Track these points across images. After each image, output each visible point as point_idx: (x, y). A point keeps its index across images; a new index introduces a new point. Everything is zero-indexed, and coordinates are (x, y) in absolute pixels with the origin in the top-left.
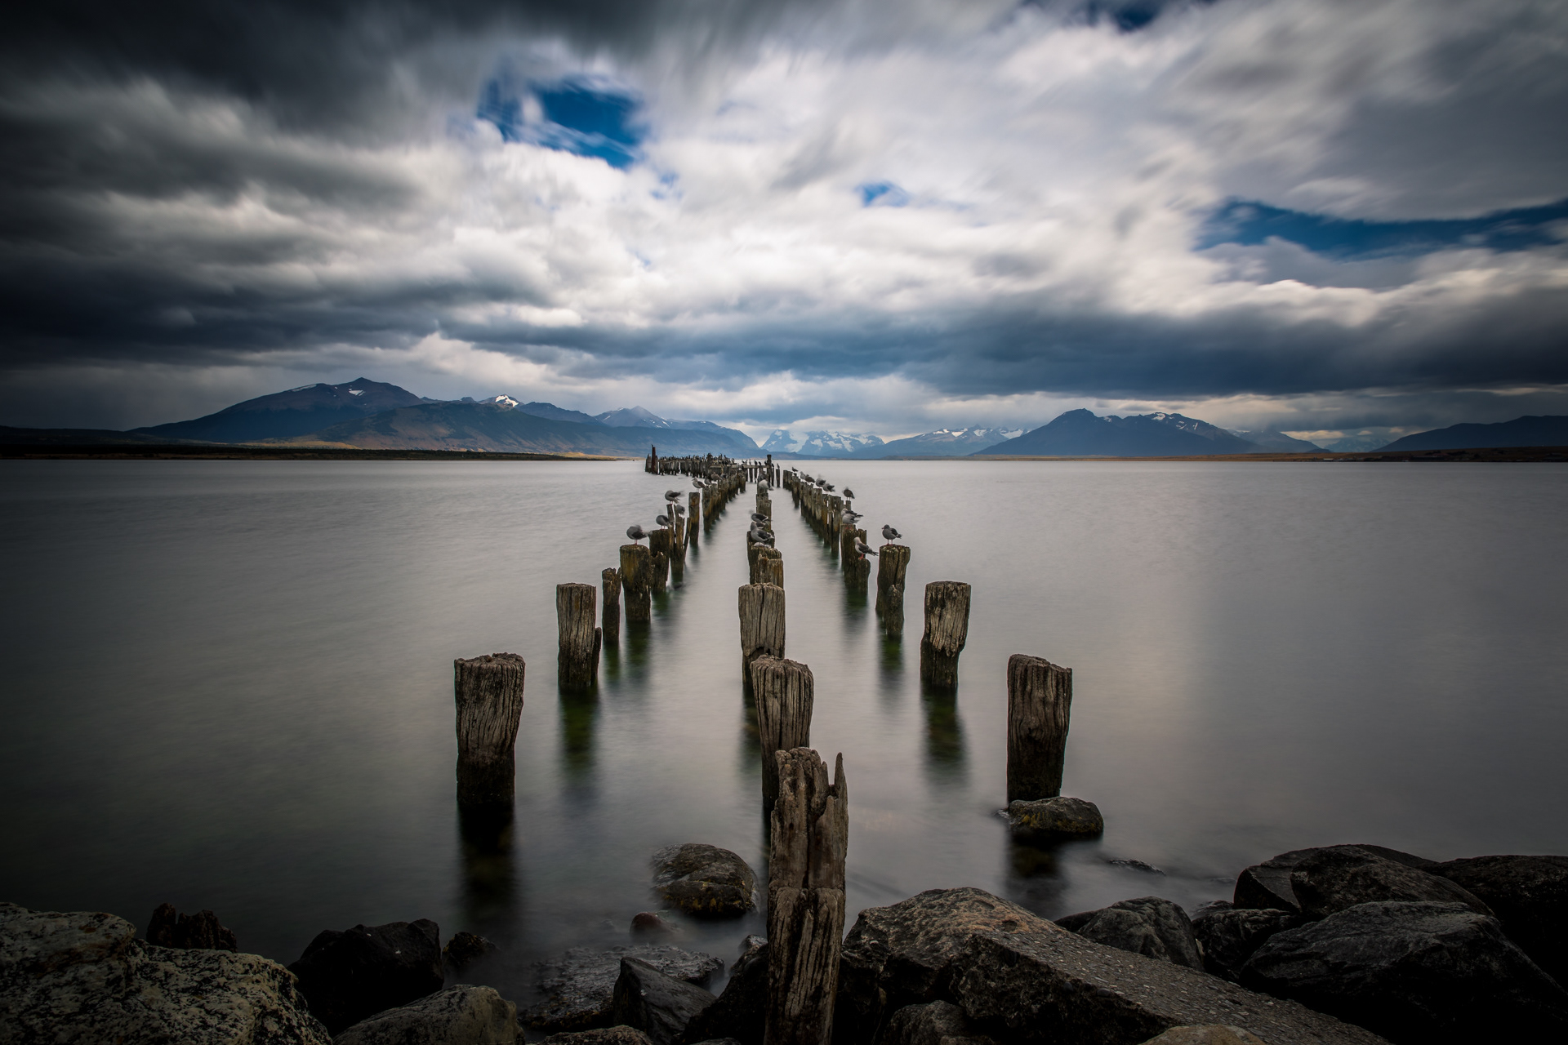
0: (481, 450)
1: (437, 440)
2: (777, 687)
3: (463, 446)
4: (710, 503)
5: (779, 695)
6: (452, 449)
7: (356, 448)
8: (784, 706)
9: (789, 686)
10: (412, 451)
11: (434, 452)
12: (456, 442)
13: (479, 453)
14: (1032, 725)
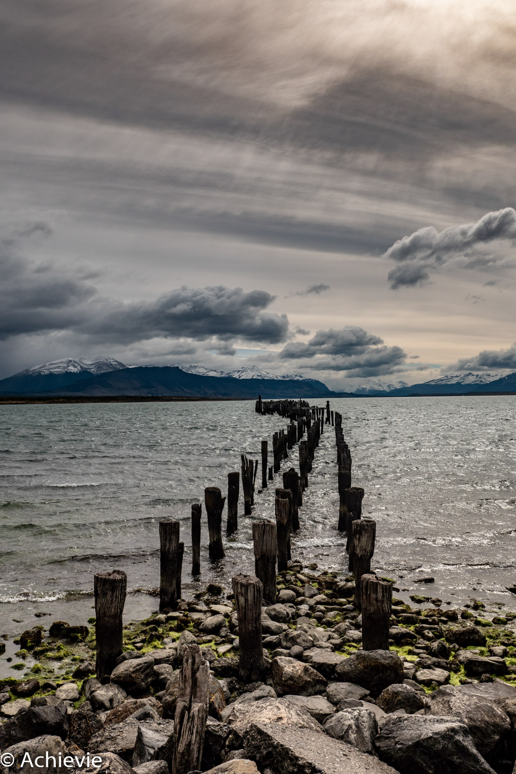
0: (160, 395)
1: (135, 389)
2: (243, 591)
6: (143, 395)
7: (88, 395)
10: (120, 397)
11: (133, 397)
13: (159, 397)
14: (371, 612)
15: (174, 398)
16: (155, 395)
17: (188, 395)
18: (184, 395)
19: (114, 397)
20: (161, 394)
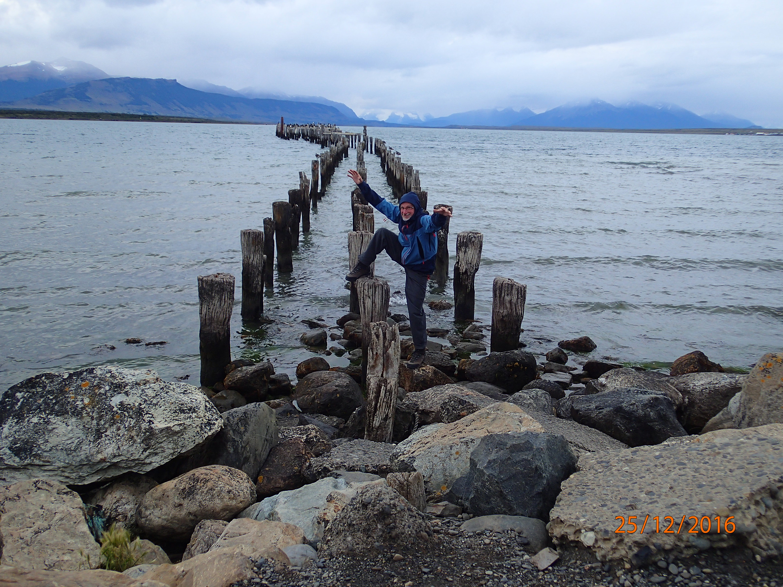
0: (153, 114)
1: (122, 106)
2: (370, 293)
3: (140, 111)
4: (325, 166)
5: (371, 297)
8: (373, 302)
9: (377, 292)
12: (135, 107)
13: (153, 116)
14: (504, 314)
15: (171, 118)
16: (148, 114)
17: (188, 115)
18: (184, 115)
19: (96, 113)
20: (156, 113)
